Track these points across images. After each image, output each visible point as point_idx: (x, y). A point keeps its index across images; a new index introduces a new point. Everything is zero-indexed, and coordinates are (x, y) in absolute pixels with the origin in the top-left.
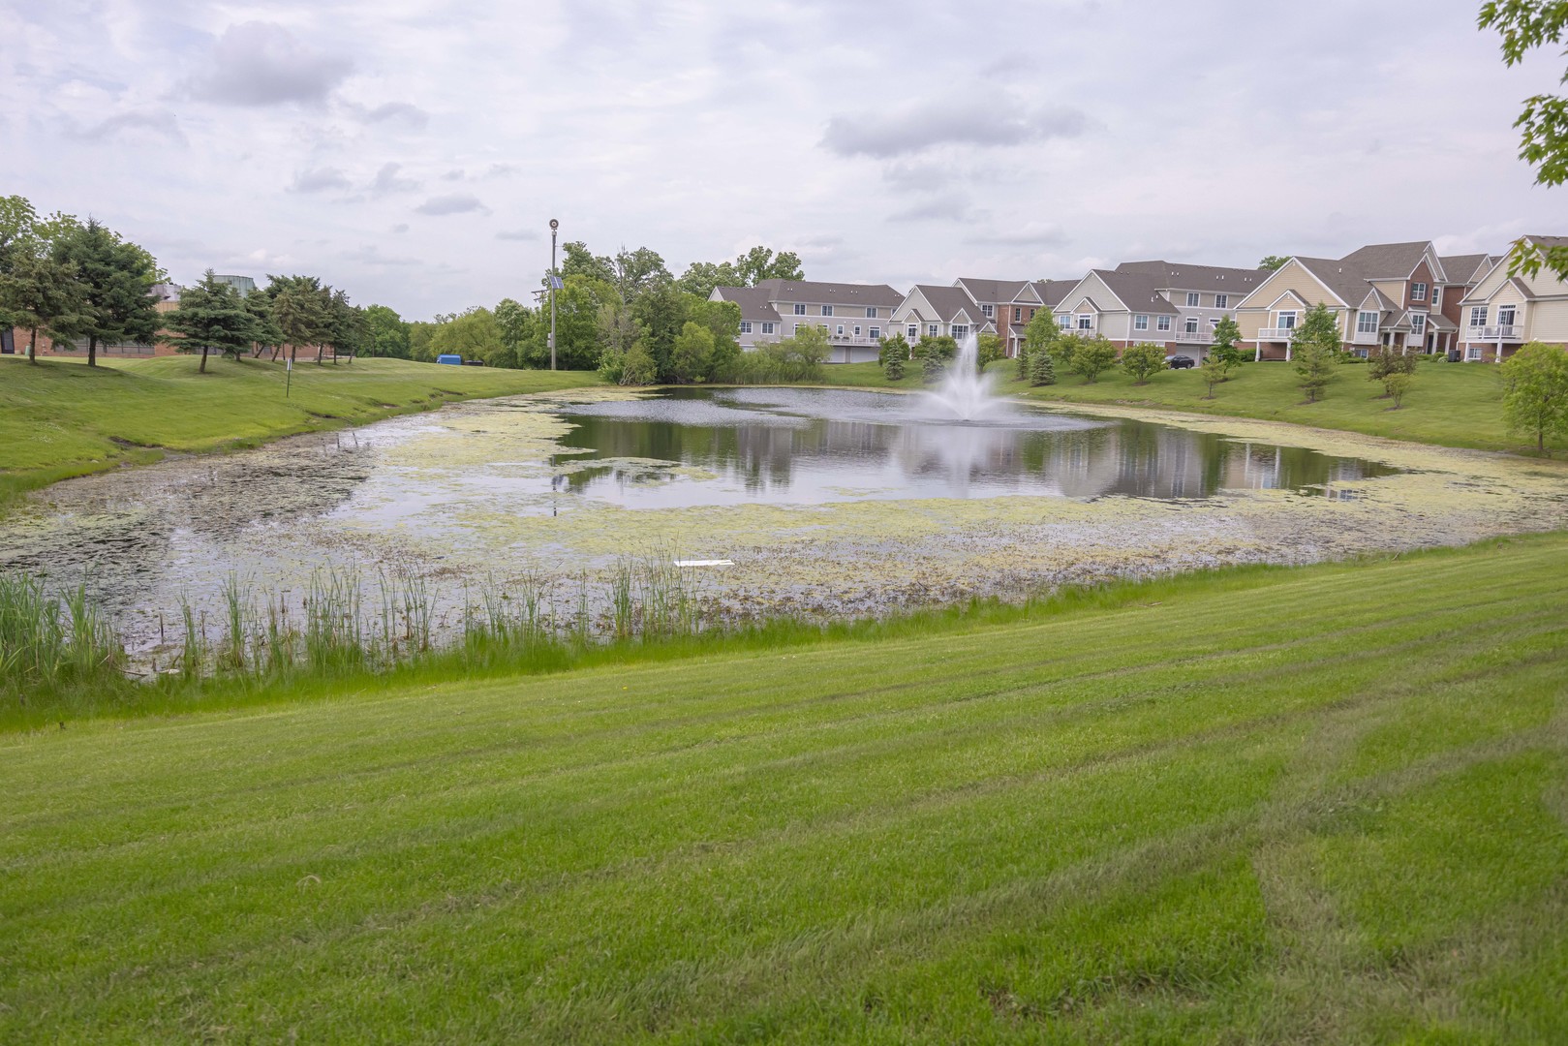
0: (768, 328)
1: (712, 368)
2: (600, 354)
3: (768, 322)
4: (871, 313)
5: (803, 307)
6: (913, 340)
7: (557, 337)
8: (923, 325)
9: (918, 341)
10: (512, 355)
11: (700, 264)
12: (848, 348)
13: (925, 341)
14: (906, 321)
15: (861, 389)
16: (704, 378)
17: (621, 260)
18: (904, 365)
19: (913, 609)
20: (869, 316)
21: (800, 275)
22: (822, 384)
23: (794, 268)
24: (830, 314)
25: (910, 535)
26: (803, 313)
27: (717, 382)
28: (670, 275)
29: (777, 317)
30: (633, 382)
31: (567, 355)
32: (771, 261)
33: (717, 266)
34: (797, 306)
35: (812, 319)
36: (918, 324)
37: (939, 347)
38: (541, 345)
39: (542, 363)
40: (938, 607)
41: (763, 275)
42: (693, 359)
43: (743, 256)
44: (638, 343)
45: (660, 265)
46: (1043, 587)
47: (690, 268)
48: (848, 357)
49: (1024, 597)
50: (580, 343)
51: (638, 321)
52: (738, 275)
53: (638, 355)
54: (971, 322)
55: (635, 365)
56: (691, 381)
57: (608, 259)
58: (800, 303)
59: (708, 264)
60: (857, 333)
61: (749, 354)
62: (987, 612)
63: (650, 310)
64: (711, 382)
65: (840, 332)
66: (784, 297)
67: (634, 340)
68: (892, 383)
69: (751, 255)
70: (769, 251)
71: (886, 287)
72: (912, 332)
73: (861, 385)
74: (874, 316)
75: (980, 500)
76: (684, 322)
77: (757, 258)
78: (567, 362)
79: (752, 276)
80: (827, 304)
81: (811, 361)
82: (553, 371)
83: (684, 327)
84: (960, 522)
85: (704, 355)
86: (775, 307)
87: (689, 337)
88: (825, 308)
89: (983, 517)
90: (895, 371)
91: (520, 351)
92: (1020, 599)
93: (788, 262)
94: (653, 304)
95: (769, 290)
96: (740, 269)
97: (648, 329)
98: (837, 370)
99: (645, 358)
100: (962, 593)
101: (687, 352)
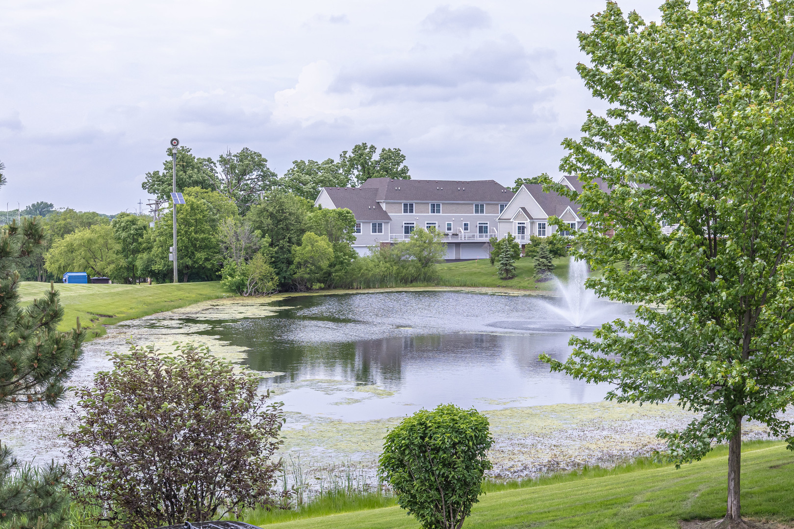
0: (377, 228)
1: (330, 274)
2: (222, 266)
3: (378, 221)
4: (479, 209)
5: (411, 205)
6: (523, 238)
7: (179, 250)
8: (532, 223)
9: (527, 241)
10: (131, 268)
11: (303, 162)
12: (458, 245)
13: (536, 242)
14: (515, 219)
15: (477, 290)
16: (322, 285)
17: (223, 161)
18: (516, 264)
19: (551, 474)
20: (477, 212)
21: (405, 170)
22: (437, 285)
23: (398, 164)
24: (438, 211)
25: (544, 431)
26: (411, 211)
27: (335, 288)
28: (274, 175)
29: (386, 217)
30: (257, 292)
31: (187, 267)
32: (376, 157)
33: (320, 163)
34: (406, 205)
35: (421, 218)
36: (527, 223)
37: (549, 247)
38: (162, 258)
39: (163, 277)
40: (566, 472)
41: (368, 172)
42: (313, 267)
43: (345, 152)
44: (259, 255)
45: (264, 166)
46: (626, 460)
47: (293, 166)
48: (458, 253)
49: (614, 465)
50: (200, 255)
51: (258, 232)
52: (341, 171)
53: (259, 266)
54: (578, 219)
55: (257, 276)
56: (309, 289)
57: (209, 160)
58: (408, 202)
59: (311, 162)
60: (466, 229)
61: (364, 259)
62: (593, 473)
63: (269, 221)
64: (329, 288)
65: (449, 229)
66: (392, 196)
67: (255, 251)
68: (504, 283)
69: (354, 151)
70: (372, 147)
71: (493, 183)
72: (522, 230)
73: (475, 286)
74: (482, 212)
75: (589, 404)
76: (303, 231)
77: (362, 155)
78: (190, 274)
79: (356, 172)
80: (435, 202)
81: (426, 262)
82: (176, 284)
83: (305, 237)
84: (576, 421)
85: (324, 264)
86: (384, 206)
87: (309, 248)
88: (433, 206)
89: (591, 416)
90: (507, 271)
91: (139, 264)
92: (610, 466)
93: (393, 157)
94: (271, 215)
95: (377, 190)
96: (343, 166)
97: (267, 239)
98: (450, 269)
99: (267, 268)
100: (579, 465)
101: (306, 262)
